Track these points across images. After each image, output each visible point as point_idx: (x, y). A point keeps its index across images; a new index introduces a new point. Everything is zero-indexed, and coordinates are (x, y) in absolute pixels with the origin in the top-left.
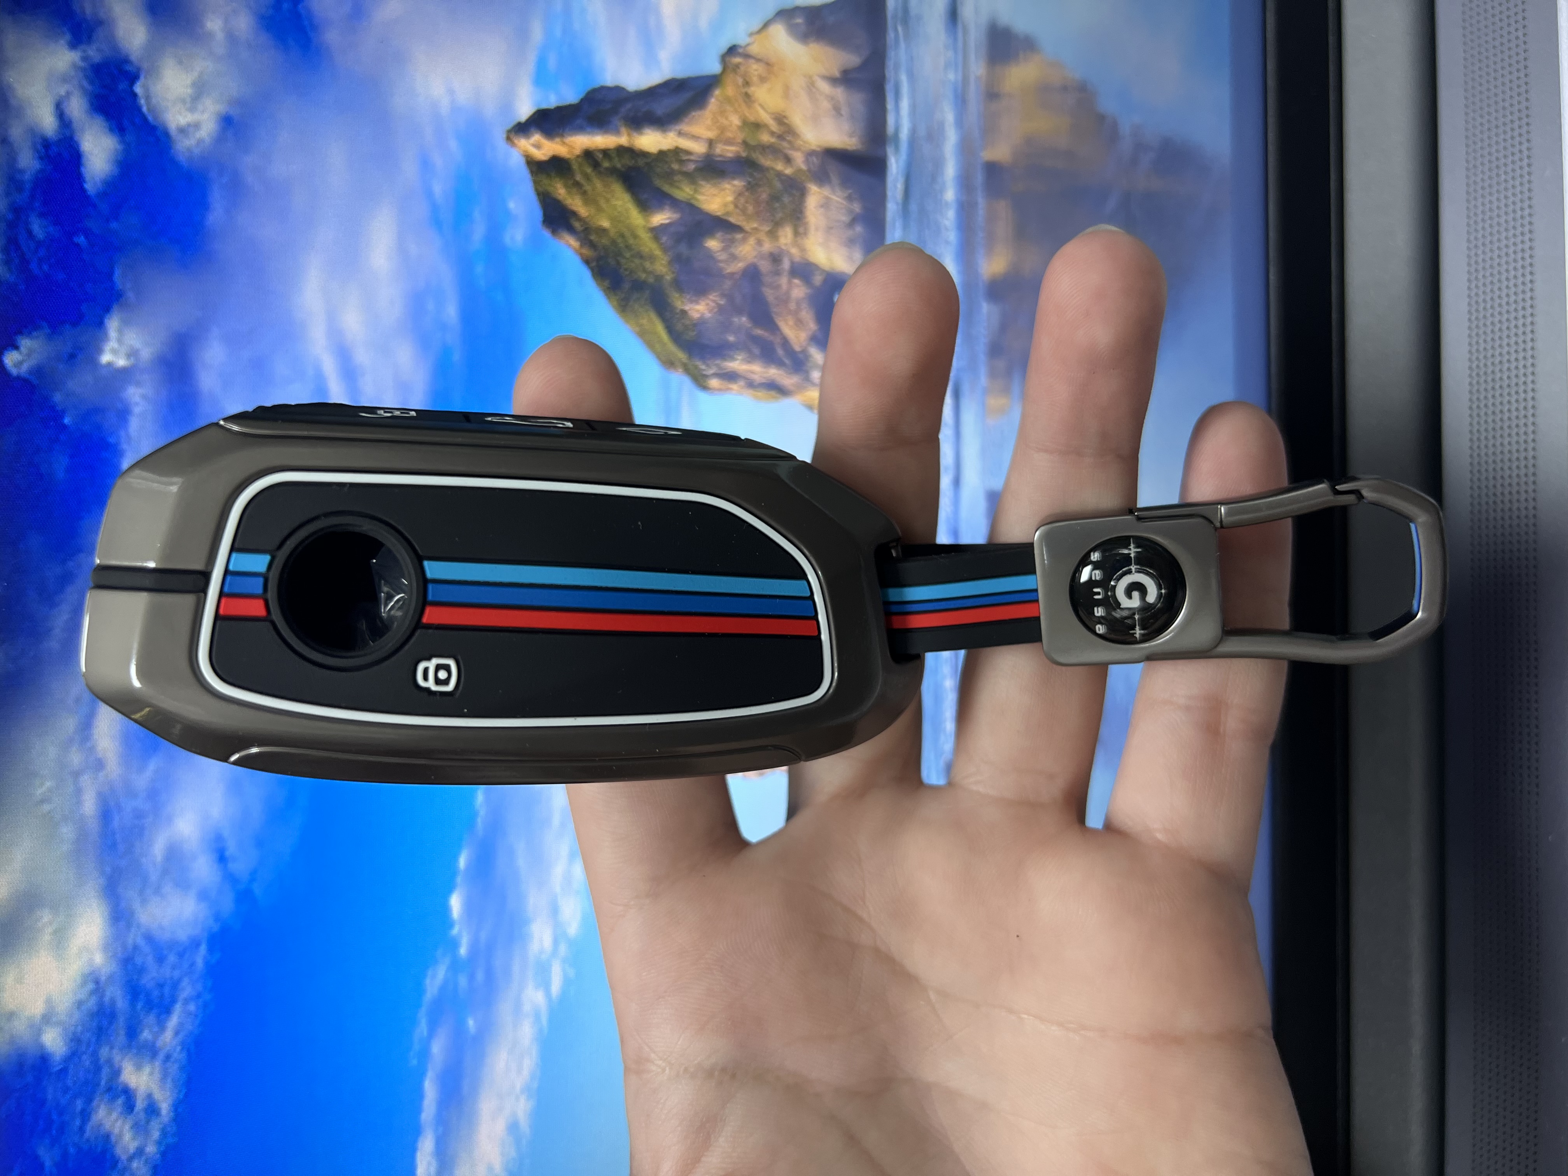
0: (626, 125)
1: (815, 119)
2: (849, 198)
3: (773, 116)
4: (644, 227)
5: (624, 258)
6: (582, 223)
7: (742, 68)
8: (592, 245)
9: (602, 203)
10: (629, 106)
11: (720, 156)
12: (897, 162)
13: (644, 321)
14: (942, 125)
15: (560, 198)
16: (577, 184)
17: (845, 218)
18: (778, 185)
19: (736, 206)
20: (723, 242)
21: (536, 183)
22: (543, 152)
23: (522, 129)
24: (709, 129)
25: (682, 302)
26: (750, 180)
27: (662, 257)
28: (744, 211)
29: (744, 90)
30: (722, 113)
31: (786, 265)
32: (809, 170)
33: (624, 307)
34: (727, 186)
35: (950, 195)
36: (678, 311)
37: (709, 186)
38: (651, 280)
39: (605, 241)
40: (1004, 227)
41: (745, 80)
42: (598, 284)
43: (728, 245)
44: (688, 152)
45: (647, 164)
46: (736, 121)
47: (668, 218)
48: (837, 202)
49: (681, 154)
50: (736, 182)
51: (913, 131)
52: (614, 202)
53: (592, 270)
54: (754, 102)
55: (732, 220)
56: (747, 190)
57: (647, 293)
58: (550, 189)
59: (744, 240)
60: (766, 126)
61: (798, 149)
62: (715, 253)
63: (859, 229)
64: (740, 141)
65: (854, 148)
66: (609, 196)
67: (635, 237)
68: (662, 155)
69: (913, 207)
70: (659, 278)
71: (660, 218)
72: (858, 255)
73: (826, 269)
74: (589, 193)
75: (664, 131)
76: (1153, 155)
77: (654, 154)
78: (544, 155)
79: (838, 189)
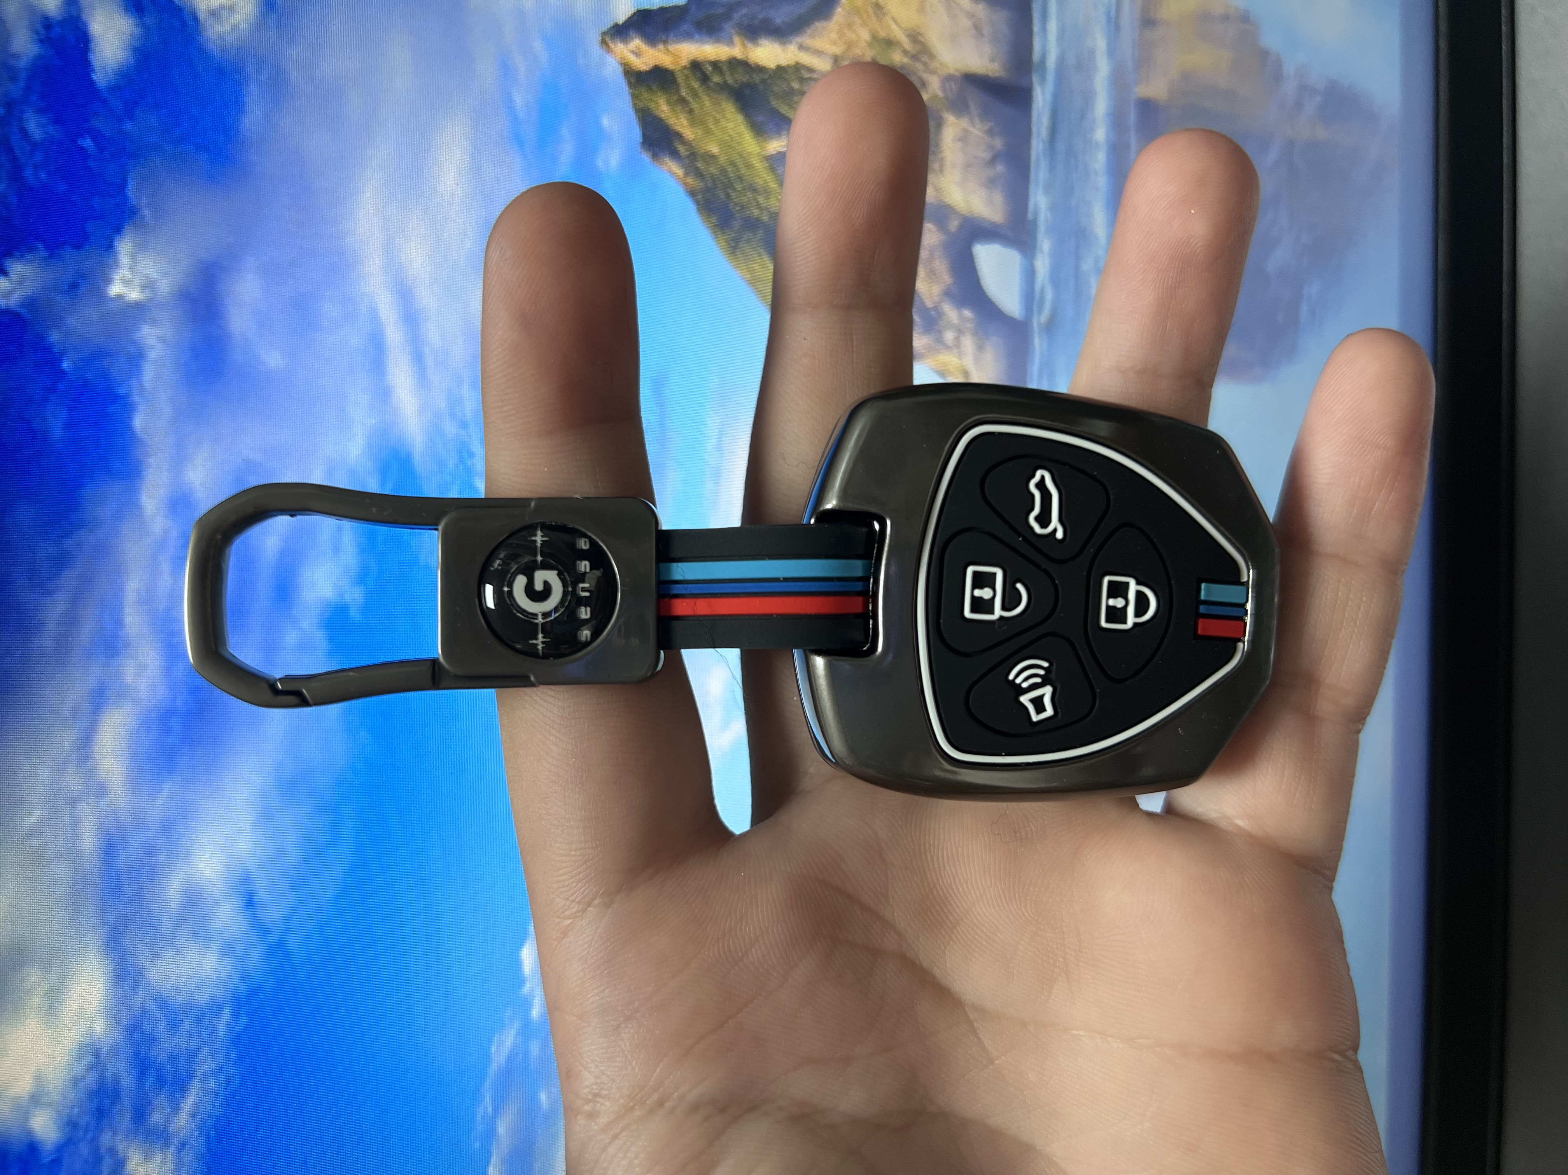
0: (739, 34)
1: (954, 38)
2: (990, 132)
3: (907, 32)
4: (759, 155)
5: (735, 190)
6: (686, 147)
8: (699, 175)
9: (711, 124)
10: (744, 11)
12: (1043, 92)
13: (756, 267)
14: (1092, 53)
15: (663, 116)
16: (683, 101)
17: (986, 156)
21: (634, 97)
22: (644, 60)
23: (620, 31)
24: (834, 43)
30: (850, 25)
32: (946, 98)
33: (733, 248)
35: (1101, 134)
38: (765, 218)
39: (713, 170)
42: (705, 220)
44: (810, 70)
45: (763, 81)
46: (865, 35)
48: (977, 136)
49: (803, 72)
52: (723, 123)
53: (697, 203)
54: (885, 14)
57: (759, 234)
58: (652, 105)
60: (898, 43)
61: (934, 72)
63: (1000, 168)
65: (997, 75)
66: (718, 116)
67: (749, 166)
68: (781, 70)
69: (1061, 146)
71: (778, 144)
72: (999, 198)
73: (964, 212)
74: (697, 111)
75: (783, 43)
76: (1318, 99)
77: (772, 70)
78: (646, 64)
79: (977, 121)
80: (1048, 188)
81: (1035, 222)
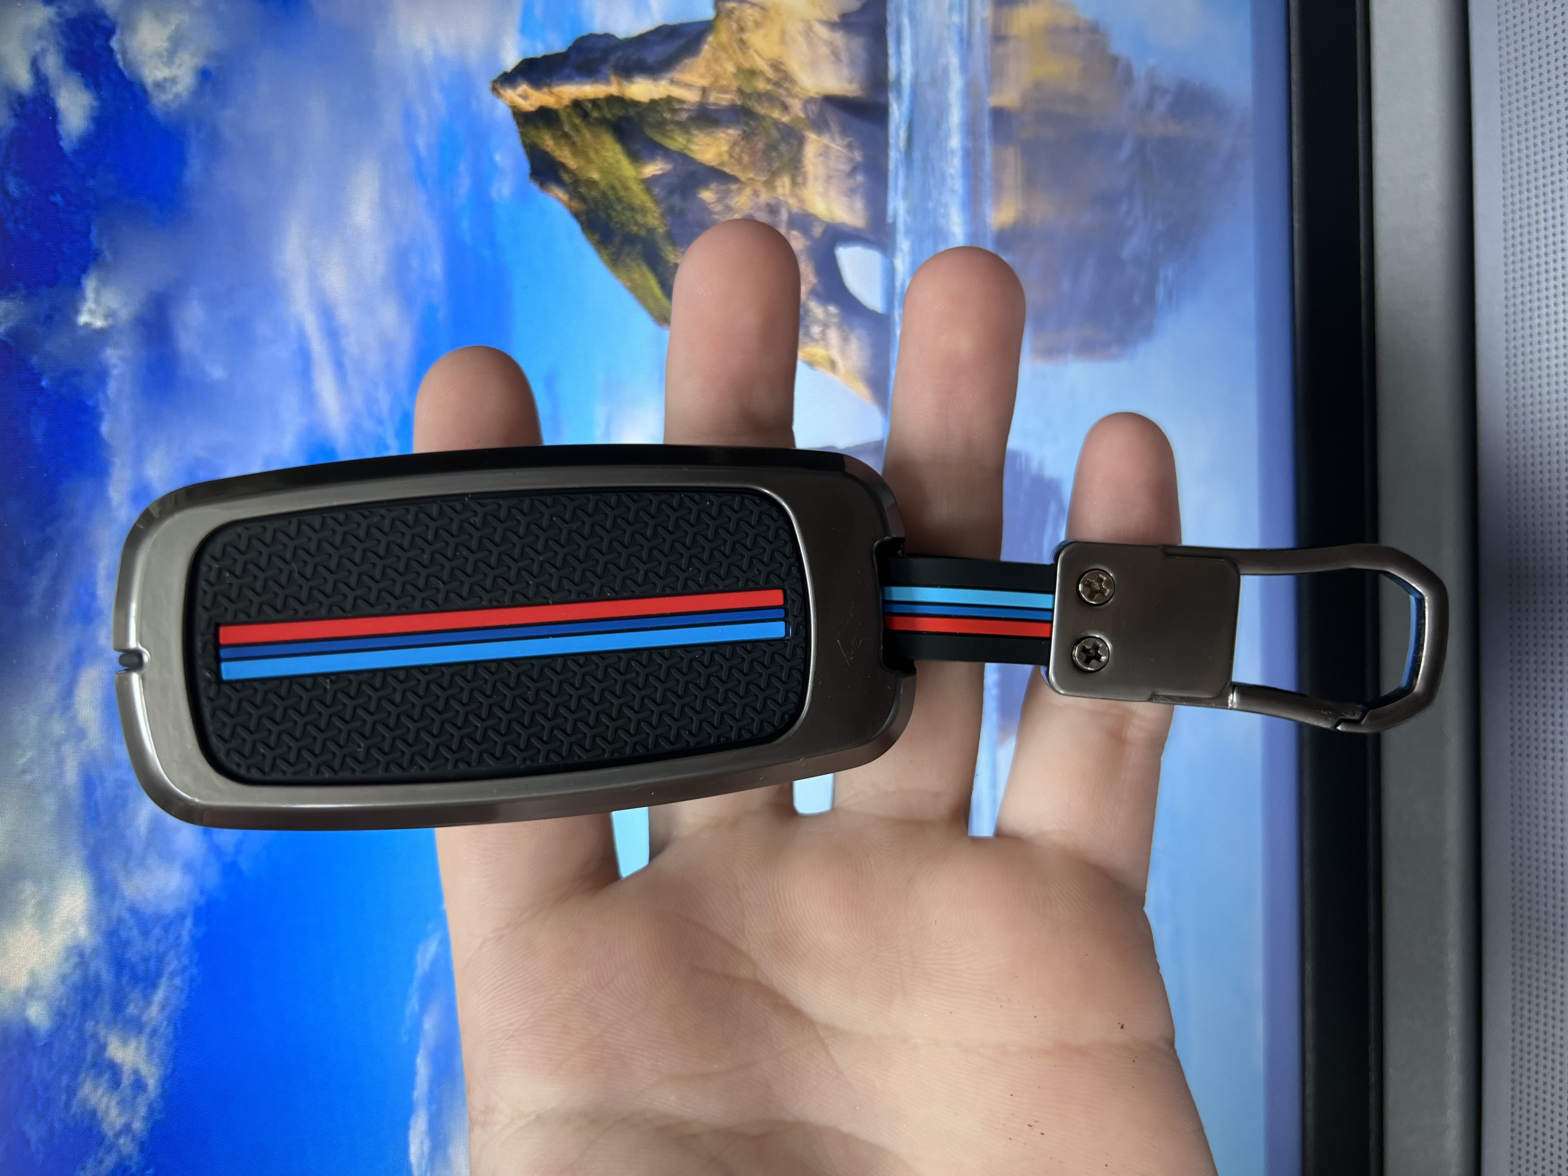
0: (616, 74)
1: (813, 65)
2: (850, 146)
3: (769, 62)
4: (636, 179)
5: (615, 210)
6: (571, 176)
7: (737, 13)
8: (582, 198)
9: (592, 154)
10: (619, 54)
11: (714, 104)
12: (899, 108)
13: (636, 276)
14: (946, 70)
15: (548, 149)
16: (566, 136)
17: (846, 168)
18: (775, 134)
19: (731, 156)
20: (717, 193)
21: (522, 134)
22: (531, 102)
23: (508, 79)
24: (702, 76)
25: (676, 256)
26: (746, 128)
27: (655, 209)
28: (739, 161)
29: (738, 36)
30: (717, 60)
31: (784, 216)
32: (808, 118)
33: (615, 261)
34: (723, 135)
35: (955, 142)
36: (671, 265)
37: (702, 136)
38: (643, 233)
39: (594, 193)
40: (1012, 176)
41: (739, 25)
42: (588, 238)
43: (723, 196)
44: (681, 101)
45: (638, 113)
46: (731, 68)
47: (661, 169)
48: (837, 151)
49: (673, 103)
50: (731, 131)
51: (916, 76)
52: (604, 153)
53: (582, 223)
54: (748, 48)
55: (727, 170)
56: (743, 139)
57: (639, 248)
58: (538, 141)
59: (740, 190)
60: (762, 73)
61: (795, 96)
62: (709, 204)
63: (860, 178)
64: (734, 88)
65: (855, 95)
66: (598, 147)
67: (627, 188)
68: (654, 104)
69: (917, 154)
70: (651, 231)
71: (653, 169)
72: (859, 204)
73: (826, 220)
74: (579, 143)
75: (655, 80)
76: (1169, 99)
77: (645, 103)
78: (532, 106)
79: (837, 137)
80: (906, 194)
81: (894, 224)
